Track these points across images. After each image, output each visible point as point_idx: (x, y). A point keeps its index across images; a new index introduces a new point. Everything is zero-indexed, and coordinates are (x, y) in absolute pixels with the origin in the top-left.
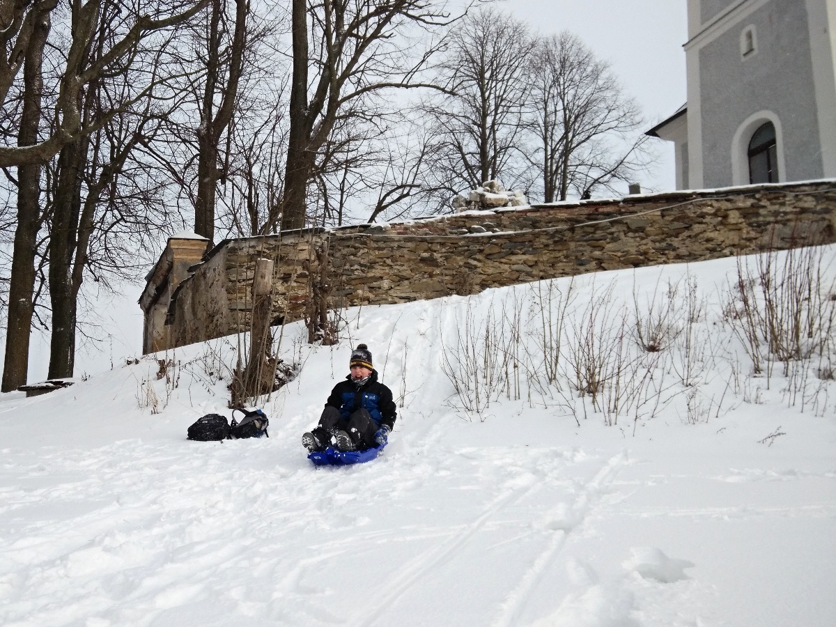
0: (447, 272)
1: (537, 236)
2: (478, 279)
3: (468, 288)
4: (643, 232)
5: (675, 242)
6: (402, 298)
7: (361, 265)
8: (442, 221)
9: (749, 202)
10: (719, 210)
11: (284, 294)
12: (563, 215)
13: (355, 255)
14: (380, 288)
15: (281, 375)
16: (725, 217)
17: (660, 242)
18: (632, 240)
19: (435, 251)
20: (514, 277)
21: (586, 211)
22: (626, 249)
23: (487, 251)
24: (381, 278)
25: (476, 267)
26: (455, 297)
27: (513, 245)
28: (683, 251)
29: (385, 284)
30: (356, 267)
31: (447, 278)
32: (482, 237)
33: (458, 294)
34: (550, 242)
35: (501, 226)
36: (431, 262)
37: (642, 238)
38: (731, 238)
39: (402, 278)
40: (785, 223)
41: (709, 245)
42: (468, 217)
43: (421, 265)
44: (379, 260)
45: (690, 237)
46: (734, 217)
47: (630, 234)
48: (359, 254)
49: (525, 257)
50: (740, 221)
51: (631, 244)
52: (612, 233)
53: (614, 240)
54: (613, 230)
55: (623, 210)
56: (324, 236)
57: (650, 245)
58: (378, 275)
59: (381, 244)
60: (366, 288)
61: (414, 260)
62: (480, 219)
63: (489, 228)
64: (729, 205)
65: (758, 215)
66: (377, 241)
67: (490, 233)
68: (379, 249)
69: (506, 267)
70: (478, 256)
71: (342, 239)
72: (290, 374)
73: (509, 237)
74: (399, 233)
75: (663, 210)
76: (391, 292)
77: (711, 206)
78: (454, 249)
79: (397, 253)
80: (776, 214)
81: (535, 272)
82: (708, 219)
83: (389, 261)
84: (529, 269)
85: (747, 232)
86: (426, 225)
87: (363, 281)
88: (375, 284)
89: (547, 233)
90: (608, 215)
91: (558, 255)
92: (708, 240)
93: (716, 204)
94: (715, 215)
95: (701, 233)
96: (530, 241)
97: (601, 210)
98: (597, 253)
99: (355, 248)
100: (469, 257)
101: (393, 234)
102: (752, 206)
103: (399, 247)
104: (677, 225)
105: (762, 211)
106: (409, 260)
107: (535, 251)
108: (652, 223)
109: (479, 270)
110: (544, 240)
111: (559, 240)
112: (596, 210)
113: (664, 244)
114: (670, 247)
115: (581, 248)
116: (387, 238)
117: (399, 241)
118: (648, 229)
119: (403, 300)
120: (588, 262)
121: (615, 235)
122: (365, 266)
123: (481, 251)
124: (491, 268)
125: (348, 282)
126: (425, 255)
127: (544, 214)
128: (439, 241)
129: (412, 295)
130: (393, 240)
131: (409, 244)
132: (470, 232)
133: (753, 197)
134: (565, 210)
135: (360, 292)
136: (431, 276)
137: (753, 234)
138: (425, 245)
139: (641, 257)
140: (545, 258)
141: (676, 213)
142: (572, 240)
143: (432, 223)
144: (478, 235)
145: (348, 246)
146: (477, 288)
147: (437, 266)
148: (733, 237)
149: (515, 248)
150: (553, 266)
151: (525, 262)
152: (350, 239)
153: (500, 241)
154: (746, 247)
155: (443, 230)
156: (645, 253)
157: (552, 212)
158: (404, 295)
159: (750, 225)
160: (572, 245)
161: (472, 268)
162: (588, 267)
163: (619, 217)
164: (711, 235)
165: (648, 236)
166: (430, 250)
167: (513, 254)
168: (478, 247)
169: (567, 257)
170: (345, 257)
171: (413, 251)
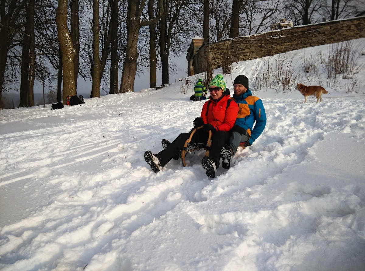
0: (266, 49)
1: (293, 37)
2: (275, 51)
3: (272, 54)
4: (324, 34)
5: (334, 36)
7: (241, 49)
8: (265, 34)
9: (358, 22)
10: (348, 25)
11: (220, 59)
12: (300, 30)
13: (240, 46)
14: (247, 55)
16: (350, 27)
17: (329, 36)
18: (321, 36)
19: (262, 43)
20: (285, 50)
21: (307, 28)
22: (319, 39)
23: (278, 42)
24: (247, 52)
25: (274, 47)
28: (336, 39)
29: (248, 54)
31: (266, 51)
32: (276, 38)
33: (269, 56)
34: (296, 38)
35: (282, 35)
36: (261, 47)
37: (324, 36)
38: (351, 34)
39: (253, 52)
41: (344, 37)
42: (273, 32)
43: (258, 48)
44: (246, 47)
45: (338, 34)
46: (353, 27)
47: (320, 34)
48: (241, 46)
49: (289, 43)
50: (354, 28)
51: (320, 38)
52: (315, 35)
53: (316, 36)
54: (315, 33)
55: (318, 27)
56: (231, 41)
57: (326, 37)
59: (247, 42)
60: (243, 55)
61: (256, 46)
62: (276, 32)
63: (278, 35)
64: (351, 23)
65: (360, 26)
66: (246, 41)
67: (279, 37)
68: (246, 44)
69: (283, 47)
70: (275, 44)
71: (236, 42)
73: (284, 38)
74: (252, 39)
75: (331, 26)
76: (250, 56)
77: (346, 24)
78: (268, 42)
79: (251, 45)
81: (291, 48)
82: (344, 28)
83: (249, 47)
84: (290, 47)
85: (356, 31)
86: (260, 36)
87: (242, 53)
88: (245, 54)
89: (296, 36)
90: (314, 29)
91: (298, 42)
92: (344, 35)
93: (347, 23)
94: (347, 27)
95: (342, 33)
96: (290, 38)
97: (312, 28)
98: (310, 41)
99: (240, 44)
100: (272, 44)
102: (359, 23)
103: (252, 43)
104: (335, 31)
105: (362, 25)
106: (255, 47)
107: (292, 41)
108: (327, 30)
109: (275, 48)
110: (294, 38)
111: (299, 37)
112: (310, 28)
114: (332, 38)
115: (305, 40)
116: (249, 40)
117: (252, 41)
118: (326, 32)
119: (253, 59)
120: (307, 44)
121: (316, 35)
122: (243, 49)
123: (276, 43)
125: (238, 54)
126: (260, 45)
127: (295, 30)
128: (264, 40)
129: (256, 57)
130: (250, 41)
131: (255, 42)
132: (273, 37)
133: (359, 20)
134: (301, 28)
135: (241, 57)
136: (261, 51)
137: (358, 32)
139: (323, 41)
140: (294, 43)
141: (334, 27)
142: (303, 37)
143: (262, 35)
144: (275, 38)
145: (238, 44)
146: (274, 54)
147: (263, 48)
148: (352, 33)
149: (286, 41)
150: (297, 45)
151: (289, 45)
152: (238, 41)
153: (282, 39)
154: (356, 36)
155: (265, 37)
156: (324, 40)
157: (297, 29)
158: (254, 57)
159: (357, 29)
160: (303, 39)
161: (273, 48)
162: (307, 45)
163: (317, 29)
164: (345, 33)
165: (325, 35)
166: (261, 43)
167: (285, 43)
168: (275, 41)
169: (301, 43)
170: (237, 47)
171: (256, 44)
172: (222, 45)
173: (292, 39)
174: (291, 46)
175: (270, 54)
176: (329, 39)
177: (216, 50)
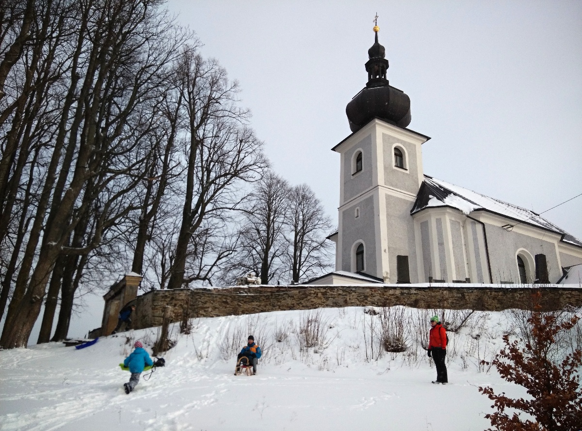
0: (231, 307)
1: (261, 296)
2: (241, 310)
3: (237, 312)
5: (302, 302)
6: (215, 315)
7: (202, 302)
8: (231, 288)
9: (324, 290)
10: (316, 292)
12: (269, 290)
13: (200, 299)
15: (170, 345)
16: (317, 294)
19: (228, 299)
21: (276, 289)
22: (288, 303)
23: (245, 300)
24: (209, 307)
25: (241, 305)
26: (233, 316)
27: (253, 299)
29: (210, 310)
30: (200, 303)
31: (231, 309)
33: (234, 315)
34: (265, 299)
35: (250, 292)
36: (226, 303)
39: (216, 308)
40: (334, 298)
41: (312, 303)
42: (240, 288)
43: (223, 304)
44: (208, 301)
45: (307, 300)
46: (320, 295)
47: (289, 297)
49: (257, 303)
51: (289, 301)
53: (284, 299)
54: (284, 296)
55: (288, 290)
56: (190, 291)
57: (295, 302)
58: (207, 306)
59: (210, 295)
60: (203, 310)
62: (243, 289)
63: (246, 292)
64: (318, 291)
65: (326, 295)
66: (208, 294)
67: (246, 294)
68: (209, 297)
69: (250, 306)
70: (242, 302)
71: (196, 293)
72: (173, 344)
73: (252, 296)
74: (217, 292)
75: (300, 291)
76: (212, 313)
78: (234, 299)
79: (215, 299)
80: (332, 295)
82: (312, 295)
83: (212, 302)
84: (257, 307)
85: (323, 300)
86: (225, 290)
87: (202, 308)
88: (206, 309)
89: (264, 296)
90: (283, 291)
91: (267, 303)
92: (312, 302)
93: (315, 290)
94: (314, 294)
95: (310, 299)
96: (258, 298)
97: (281, 289)
98: (279, 303)
99: (200, 296)
100: (239, 302)
101: (214, 292)
102: (325, 292)
103: (216, 297)
104: (303, 296)
105: (327, 293)
106: (219, 302)
107: (260, 301)
108: (296, 295)
110: (263, 298)
111: (268, 298)
113: (299, 302)
114: (301, 303)
115: (274, 302)
117: (216, 295)
118: (295, 297)
122: (204, 303)
123: (243, 300)
124: (246, 306)
125: (197, 308)
126: (224, 300)
127: (264, 289)
128: (230, 296)
129: (219, 314)
130: (214, 294)
131: (219, 296)
132: (240, 293)
136: (226, 307)
137: (325, 301)
138: (225, 297)
140: (263, 304)
141: (303, 292)
142: (272, 298)
143: (227, 289)
144: (242, 294)
145: (198, 295)
146: (240, 313)
147: (228, 304)
148: (319, 301)
150: (265, 307)
151: (257, 305)
152: (199, 293)
153: (249, 297)
155: (232, 292)
156: (293, 304)
159: (324, 297)
160: (272, 300)
161: (240, 306)
162: (276, 308)
163: (287, 292)
164: (313, 300)
165: (294, 299)
166: (226, 298)
167: (253, 302)
168: (242, 299)
169: (270, 304)
170: (197, 299)
171: (220, 298)
172: (177, 295)
173: (261, 299)
174: (260, 306)
175: (236, 313)
176: (298, 304)
177: (169, 299)
